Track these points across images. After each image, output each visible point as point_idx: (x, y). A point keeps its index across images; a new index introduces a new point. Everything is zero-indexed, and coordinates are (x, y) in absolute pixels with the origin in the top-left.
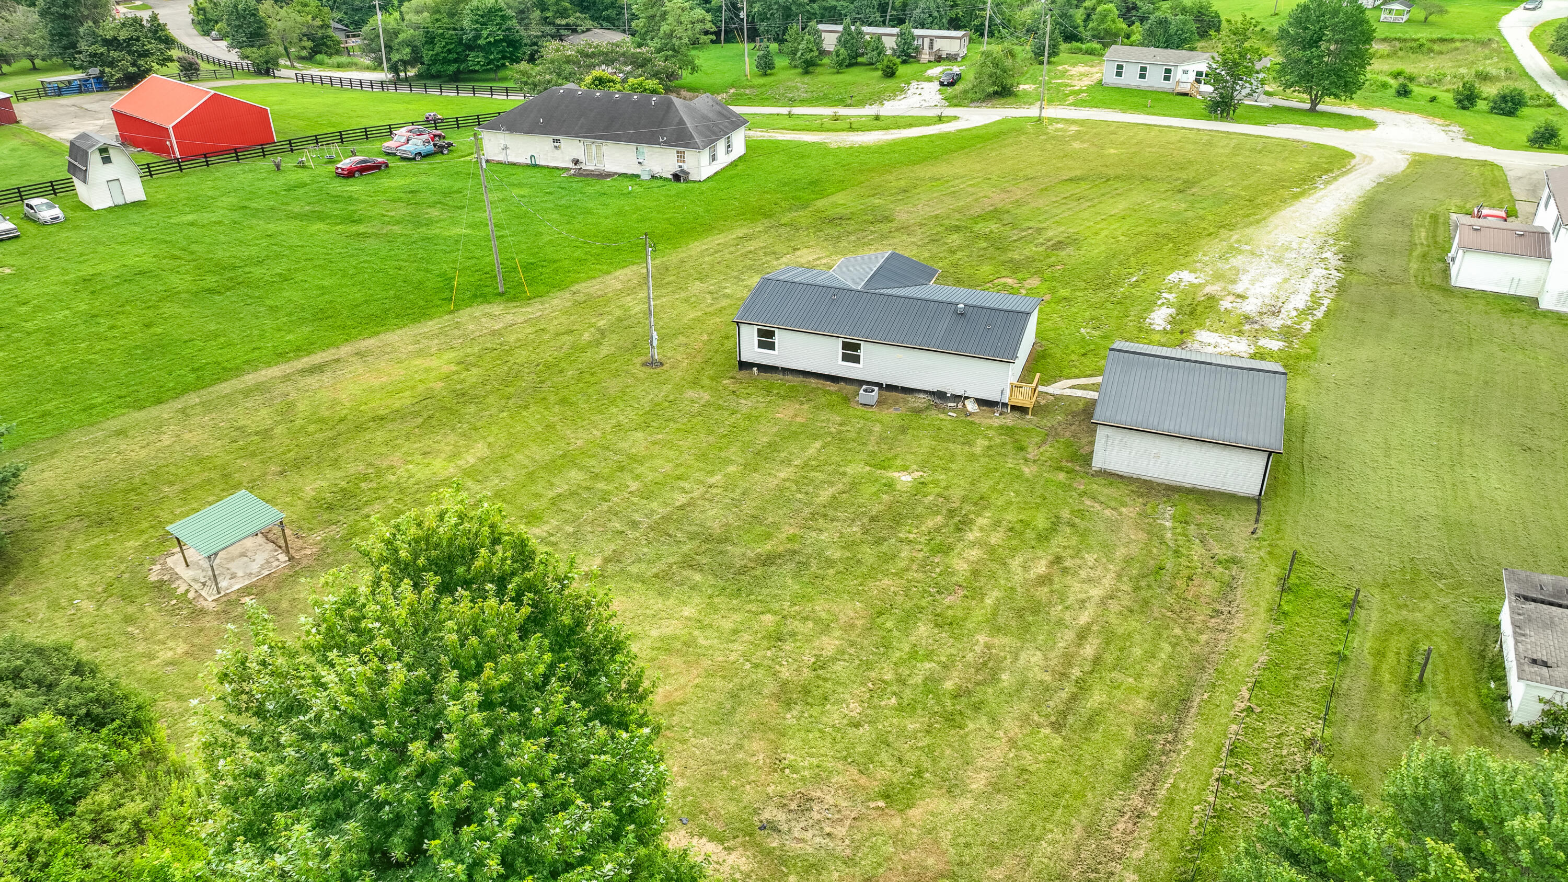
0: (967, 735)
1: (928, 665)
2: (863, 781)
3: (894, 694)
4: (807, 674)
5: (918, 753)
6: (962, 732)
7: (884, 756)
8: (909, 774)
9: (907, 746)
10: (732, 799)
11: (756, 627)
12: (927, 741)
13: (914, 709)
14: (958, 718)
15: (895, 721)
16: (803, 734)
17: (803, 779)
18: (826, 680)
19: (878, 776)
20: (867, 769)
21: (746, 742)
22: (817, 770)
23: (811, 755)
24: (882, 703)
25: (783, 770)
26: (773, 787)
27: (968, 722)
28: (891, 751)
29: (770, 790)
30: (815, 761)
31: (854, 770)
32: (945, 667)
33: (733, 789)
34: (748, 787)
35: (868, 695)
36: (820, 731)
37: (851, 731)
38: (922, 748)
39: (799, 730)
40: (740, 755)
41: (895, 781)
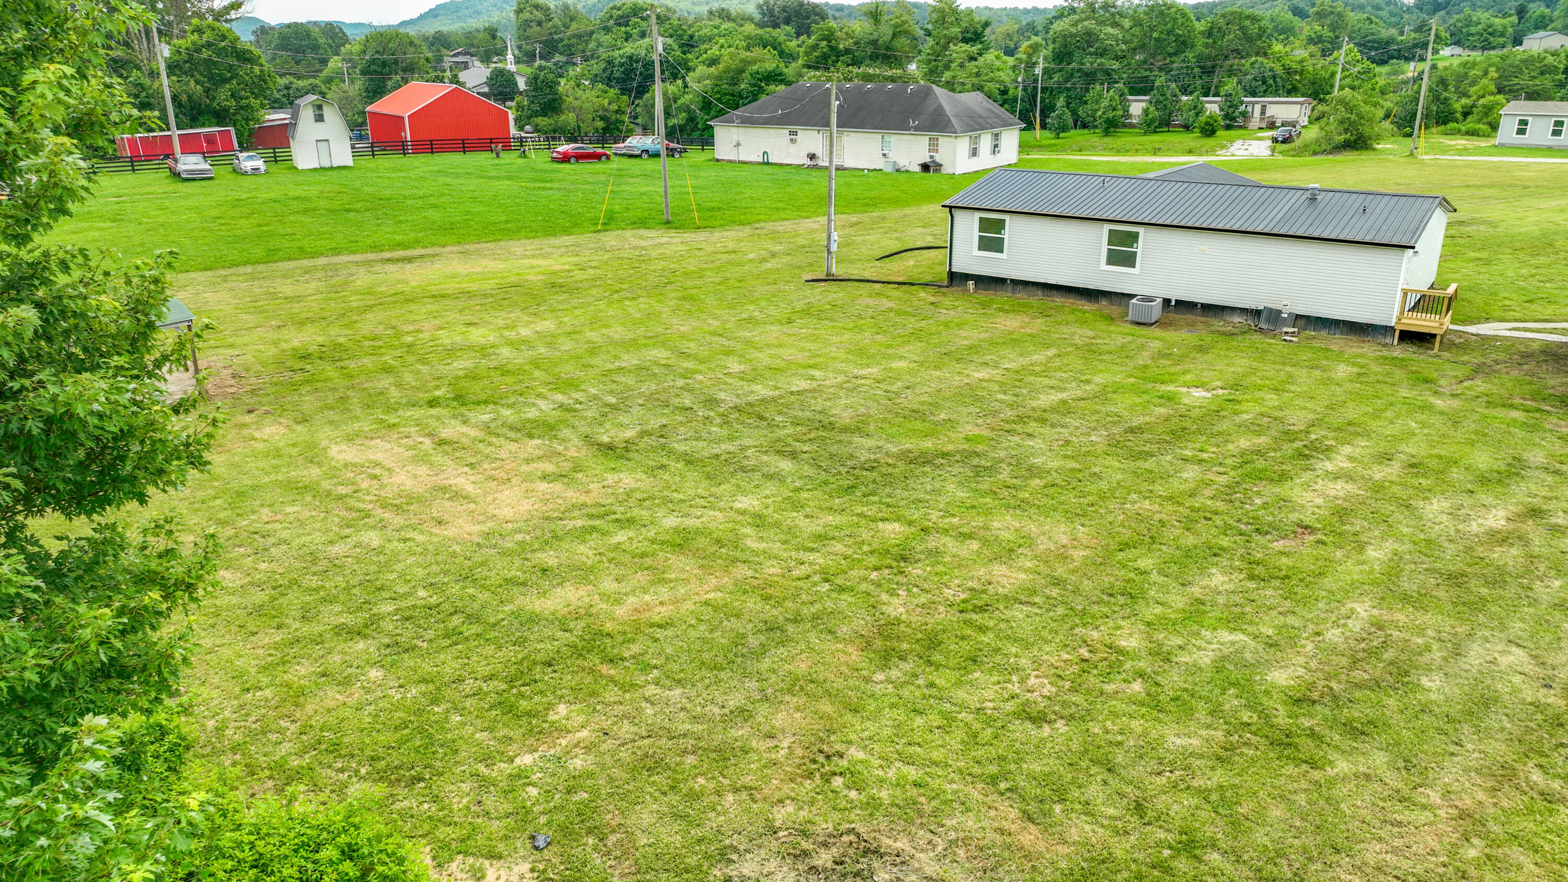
0: (1331, 783)
1: (1226, 636)
2: (1030, 837)
3: (1141, 675)
4: (943, 615)
5: (1189, 801)
6: (1316, 775)
7: (1094, 791)
8: (1159, 844)
9: (1159, 781)
10: (677, 816)
11: (866, 535)
12: (1219, 777)
13: (1190, 712)
14: (1305, 743)
15: (1137, 725)
16: (900, 715)
17: (873, 805)
18: (982, 629)
19: (1074, 834)
20: (1047, 814)
21: (763, 710)
22: (914, 792)
23: (909, 761)
24: (1109, 688)
25: (827, 778)
26: (790, 809)
27: (1333, 756)
28: (1114, 782)
29: (780, 815)
30: (912, 773)
31: (1010, 812)
32: (1272, 645)
33: (694, 796)
34: (730, 797)
35: (1076, 668)
36: (944, 715)
37: (1021, 730)
38: (1204, 794)
39: (893, 706)
40: (739, 732)
41: (1119, 853)
